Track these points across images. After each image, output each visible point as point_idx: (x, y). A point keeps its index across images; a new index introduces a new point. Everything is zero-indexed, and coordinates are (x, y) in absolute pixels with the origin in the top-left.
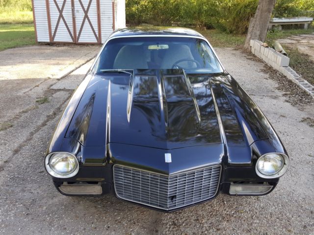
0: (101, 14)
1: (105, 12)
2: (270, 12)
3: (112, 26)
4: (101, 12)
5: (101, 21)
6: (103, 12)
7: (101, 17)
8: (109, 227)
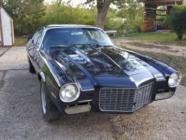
0: (3, 27)
1: (6, 26)
2: (103, 26)
3: (11, 34)
4: (3, 26)
5: (3, 31)
6: (4, 26)
7: (3, 29)
8: (88, 136)
